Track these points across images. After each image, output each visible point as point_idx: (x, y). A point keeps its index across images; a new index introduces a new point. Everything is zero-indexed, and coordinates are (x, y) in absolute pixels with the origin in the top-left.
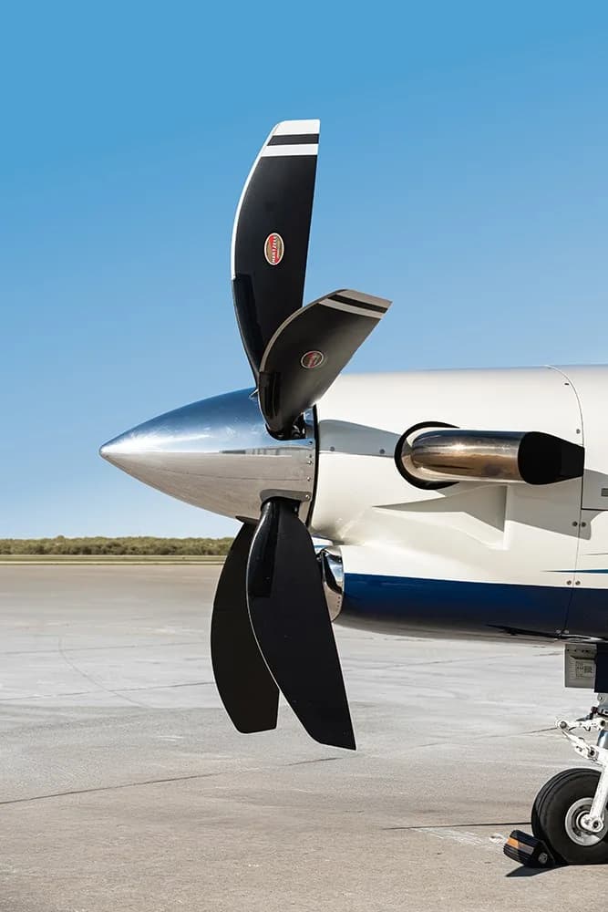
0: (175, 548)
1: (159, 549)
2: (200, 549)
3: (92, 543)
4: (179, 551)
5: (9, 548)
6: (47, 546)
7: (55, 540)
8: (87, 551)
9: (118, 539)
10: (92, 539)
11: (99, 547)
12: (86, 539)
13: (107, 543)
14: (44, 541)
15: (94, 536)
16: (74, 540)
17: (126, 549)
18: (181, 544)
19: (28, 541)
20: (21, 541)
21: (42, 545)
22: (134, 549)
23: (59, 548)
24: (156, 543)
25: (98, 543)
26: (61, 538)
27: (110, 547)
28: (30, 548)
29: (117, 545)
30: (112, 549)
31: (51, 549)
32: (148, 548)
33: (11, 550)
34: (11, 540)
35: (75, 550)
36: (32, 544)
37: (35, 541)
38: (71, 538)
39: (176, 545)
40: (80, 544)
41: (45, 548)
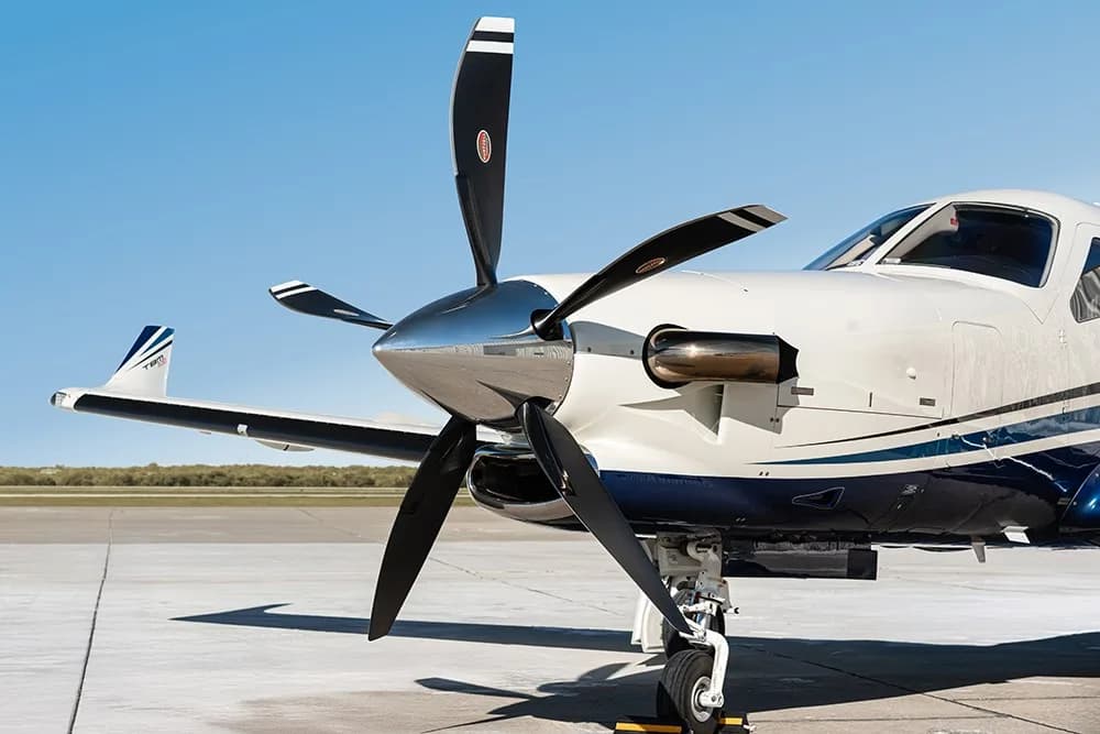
0: (291, 478)
1: (271, 480)
2: (321, 478)
3: (191, 472)
4: (295, 482)
5: (91, 478)
6: (137, 476)
7: (146, 468)
8: (185, 482)
9: (222, 467)
10: (192, 467)
11: (200, 477)
12: (184, 468)
13: (210, 472)
14: (134, 469)
15: (194, 464)
16: (169, 469)
17: (232, 478)
18: (299, 474)
19: (114, 469)
20: (105, 469)
22: (241, 479)
23: (152, 479)
24: (268, 472)
25: (199, 472)
26: (154, 467)
27: (213, 477)
28: (116, 477)
29: (220, 475)
30: (215, 480)
31: (142, 479)
32: (258, 478)
33: (94, 481)
34: (94, 468)
35: (171, 481)
37: (122, 470)
38: (165, 466)
39: (292, 474)
40: (176, 473)
41: (135, 479)
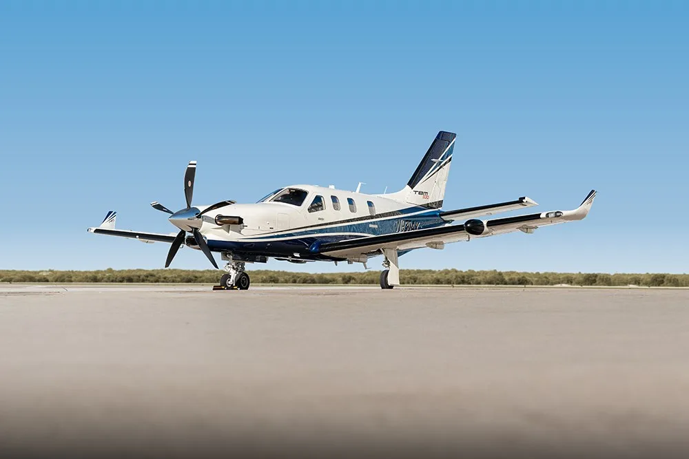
0: (196, 277)
1: (184, 279)
2: (215, 278)
3: (133, 273)
4: (199, 279)
5: (71, 277)
6: (99, 276)
7: (105, 271)
8: (130, 280)
9: (153, 270)
10: (134, 271)
11: (139, 277)
12: (129, 271)
13: (145, 274)
14: (98, 272)
15: (135, 269)
16: (120, 272)
17: (159, 278)
18: (200, 275)
19: (86, 272)
20: (80, 272)
21: (96, 275)
22: (165, 278)
23: (109, 278)
24: (182, 274)
25: (138, 274)
26: (110, 270)
27: (147, 277)
28: (87, 277)
29: (152, 275)
30: (148, 279)
31: (103, 278)
32: (175, 277)
33: (73, 279)
34: (72, 271)
35: (121, 279)
36: (87, 274)
37: (90, 272)
38: (117, 270)
39: (197, 275)
40: (125, 275)
41: (98, 278)
